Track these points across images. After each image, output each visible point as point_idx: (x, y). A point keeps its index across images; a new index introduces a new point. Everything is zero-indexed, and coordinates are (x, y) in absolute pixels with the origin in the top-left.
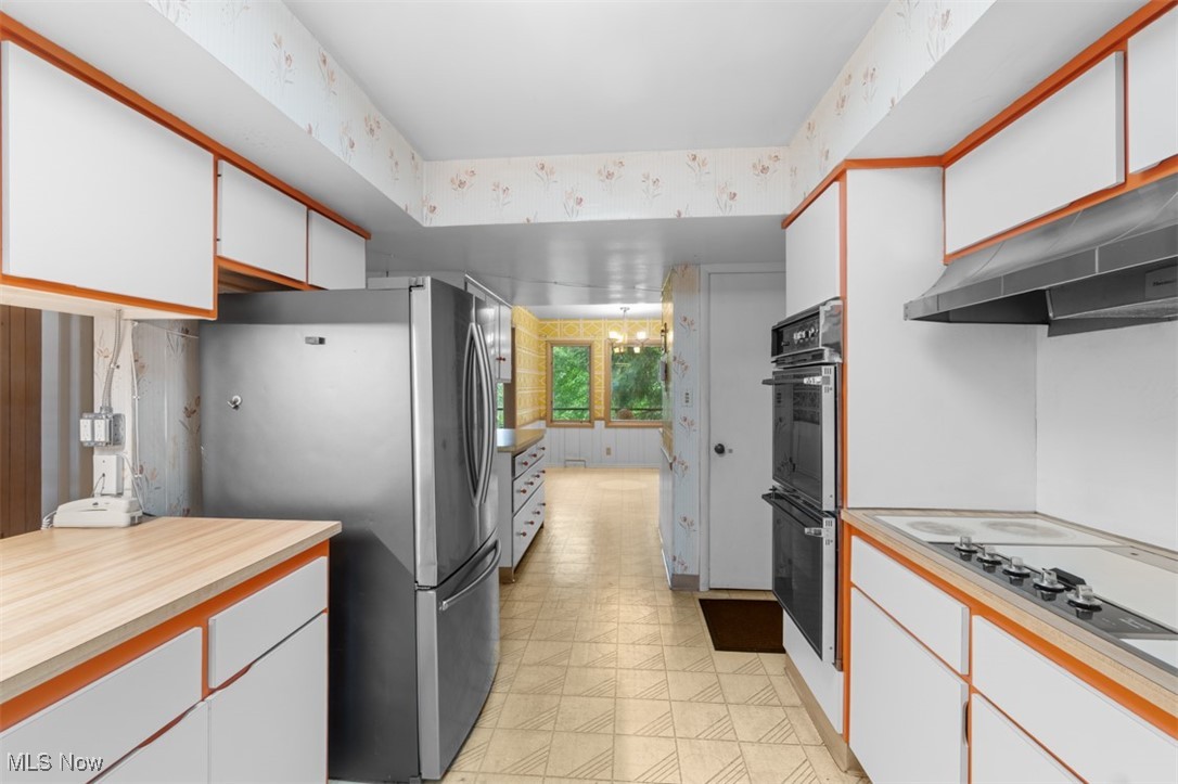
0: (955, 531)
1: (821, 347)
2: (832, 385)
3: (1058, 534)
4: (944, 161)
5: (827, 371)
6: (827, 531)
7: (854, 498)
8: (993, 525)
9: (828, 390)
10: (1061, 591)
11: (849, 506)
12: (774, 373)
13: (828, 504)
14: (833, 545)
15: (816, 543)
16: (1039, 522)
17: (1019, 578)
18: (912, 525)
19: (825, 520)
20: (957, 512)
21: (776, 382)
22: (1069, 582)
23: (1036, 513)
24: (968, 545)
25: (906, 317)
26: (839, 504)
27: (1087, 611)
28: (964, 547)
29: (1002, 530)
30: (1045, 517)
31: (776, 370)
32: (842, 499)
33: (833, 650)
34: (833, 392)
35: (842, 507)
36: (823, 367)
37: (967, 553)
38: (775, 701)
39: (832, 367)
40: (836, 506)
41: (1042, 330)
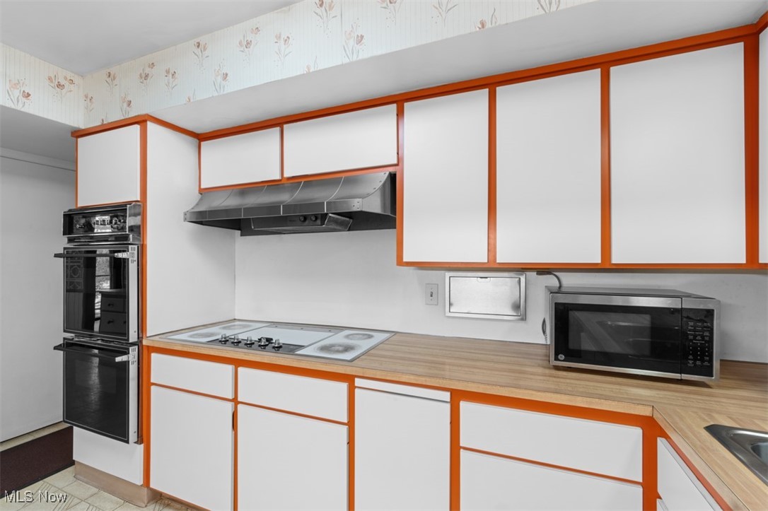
0: (212, 335)
1: (127, 233)
2: (136, 258)
3: (249, 326)
4: (201, 137)
5: (132, 249)
6: (132, 356)
7: (151, 330)
8: (224, 328)
9: (133, 261)
10: (267, 345)
11: (148, 335)
12: (65, 248)
13: (133, 337)
14: (136, 364)
15: (125, 365)
16: (237, 323)
17: (250, 345)
18: (191, 336)
19: (131, 348)
20: (205, 326)
21: (67, 256)
22: (269, 340)
23: (235, 319)
24: (225, 338)
25: (185, 219)
26: (140, 336)
27: (278, 348)
28: (223, 340)
29: (230, 329)
30: (239, 320)
31: (68, 246)
32: (142, 332)
33: (136, 433)
34: (136, 263)
35: (142, 338)
36: (130, 246)
37: (225, 341)
38: (76, 501)
39: (136, 247)
40: (138, 338)
41: (238, 232)
